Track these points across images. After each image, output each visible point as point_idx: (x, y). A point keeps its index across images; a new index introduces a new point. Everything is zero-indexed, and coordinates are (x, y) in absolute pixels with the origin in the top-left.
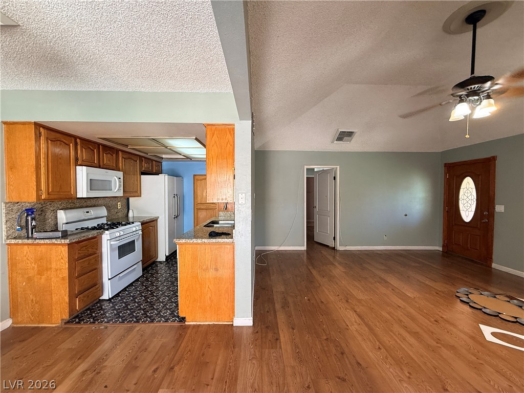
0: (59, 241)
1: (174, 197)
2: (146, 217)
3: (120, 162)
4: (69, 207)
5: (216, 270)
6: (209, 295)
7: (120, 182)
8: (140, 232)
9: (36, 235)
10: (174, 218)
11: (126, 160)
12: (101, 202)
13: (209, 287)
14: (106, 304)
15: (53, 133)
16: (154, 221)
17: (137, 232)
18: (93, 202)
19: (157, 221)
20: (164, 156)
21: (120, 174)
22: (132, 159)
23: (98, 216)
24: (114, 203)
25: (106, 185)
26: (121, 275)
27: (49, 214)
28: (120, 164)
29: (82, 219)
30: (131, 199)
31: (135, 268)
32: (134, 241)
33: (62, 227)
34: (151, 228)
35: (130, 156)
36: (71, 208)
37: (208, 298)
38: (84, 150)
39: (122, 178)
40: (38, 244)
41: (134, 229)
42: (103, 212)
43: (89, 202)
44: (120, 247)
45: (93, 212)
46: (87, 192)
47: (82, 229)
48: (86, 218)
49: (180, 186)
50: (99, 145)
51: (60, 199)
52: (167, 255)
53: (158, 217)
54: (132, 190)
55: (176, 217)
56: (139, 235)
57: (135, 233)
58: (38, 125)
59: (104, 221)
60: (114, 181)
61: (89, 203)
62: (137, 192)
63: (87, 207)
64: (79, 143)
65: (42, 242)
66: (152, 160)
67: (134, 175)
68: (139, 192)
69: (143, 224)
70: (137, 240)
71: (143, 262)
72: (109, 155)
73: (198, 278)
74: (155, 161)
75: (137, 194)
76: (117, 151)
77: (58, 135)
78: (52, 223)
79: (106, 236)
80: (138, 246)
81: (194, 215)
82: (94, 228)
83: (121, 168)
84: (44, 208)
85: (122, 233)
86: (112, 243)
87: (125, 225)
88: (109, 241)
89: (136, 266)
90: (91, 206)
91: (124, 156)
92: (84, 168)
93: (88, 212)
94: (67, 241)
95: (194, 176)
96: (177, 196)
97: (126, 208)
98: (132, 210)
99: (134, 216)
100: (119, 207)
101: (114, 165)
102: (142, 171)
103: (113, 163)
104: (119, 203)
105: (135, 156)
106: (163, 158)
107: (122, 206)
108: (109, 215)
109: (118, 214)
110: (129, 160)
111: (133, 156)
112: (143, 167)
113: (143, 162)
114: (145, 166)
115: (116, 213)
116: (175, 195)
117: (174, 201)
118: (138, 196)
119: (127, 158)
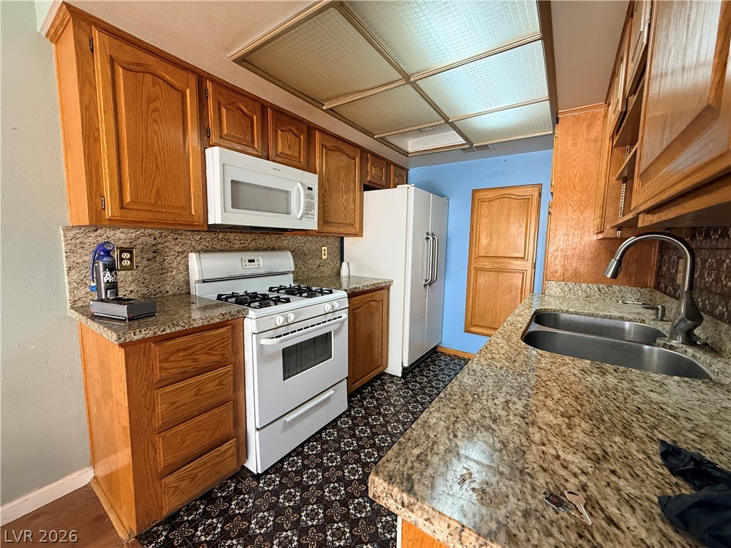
1: (428, 238)
3: (318, 154)
4: (218, 247)
7: (309, 197)
8: (345, 315)
10: (425, 285)
11: (329, 152)
12: (287, 240)
15: (128, 48)
16: (382, 289)
17: (337, 314)
19: (389, 289)
21: (312, 180)
22: (344, 152)
23: (275, 271)
24: (314, 247)
26: (289, 418)
28: (317, 161)
29: (237, 274)
30: (347, 241)
31: (329, 397)
32: (327, 337)
34: (373, 303)
35: (339, 144)
36: (219, 251)
38: (224, 111)
39: (316, 188)
41: (328, 308)
42: (285, 261)
43: (262, 242)
44: (287, 353)
45: (264, 262)
48: (247, 273)
49: (442, 215)
50: (264, 105)
52: (406, 365)
53: (391, 282)
54: (341, 219)
55: (430, 284)
56: (343, 322)
57: (330, 316)
58: (82, 19)
60: (296, 193)
62: (352, 225)
64: (210, 91)
66: (387, 162)
67: (349, 187)
68: (357, 226)
69: (352, 295)
70: (337, 332)
71: (350, 379)
72: (290, 136)
74: (394, 165)
75: (355, 231)
76: (312, 129)
79: (252, 321)
80: (340, 345)
81: (469, 282)
83: (318, 169)
84: (160, 246)
85: (292, 318)
86: (264, 342)
88: (255, 336)
89: (331, 392)
91: (327, 144)
93: (253, 261)
95: (475, 191)
96: (433, 238)
97: (339, 257)
98: (348, 263)
99: (351, 274)
100: (325, 255)
101: (302, 161)
102: (367, 183)
103: (300, 154)
104: (323, 248)
105: (352, 148)
106: (408, 153)
107: (329, 253)
108: (303, 269)
109: (322, 269)
110: (338, 153)
111: (348, 145)
112: (367, 174)
113: (369, 164)
114: (373, 172)
115: (319, 266)
116: (428, 234)
117: (425, 248)
118: (355, 235)
119: (334, 148)
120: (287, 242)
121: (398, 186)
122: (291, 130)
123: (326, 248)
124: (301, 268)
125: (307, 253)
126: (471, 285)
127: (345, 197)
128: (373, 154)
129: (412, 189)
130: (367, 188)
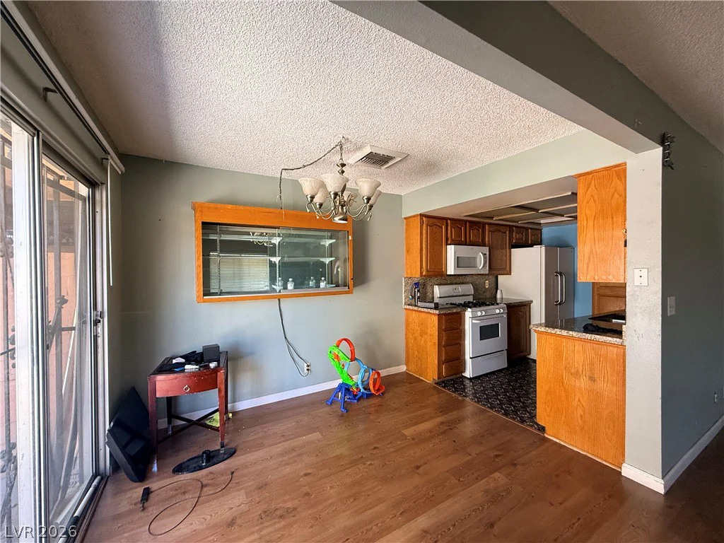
0: (432, 311)
1: (556, 275)
2: (514, 299)
3: (487, 236)
5: (592, 379)
6: (580, 411)
7: (485, 258)
8: (505, 316)
9: (419, 304)
10: (556, 305)
11: (492, 233)
12: (468, 279)
13: (579, 400)
14: (467, 382)
15: (431, 220)
17: (501, 315)
18: (461, 279)
19: (530, 306)
20: (542, 221)
21: (486, 250)
22: (500, 231)
23: (466, 294)
24: (481, 281)
25: (471, 262)
27: (429, 289)
28: (487, 239)
29: (451, 295)
30: (500, 277)
32: (497, 325)
33: (436, 300)
34: (521, 313)
35: (497, 228)
36: (443, 284)
37: (579, 415)
38: (453, 229)
40: (420, 312)
41: (498, 311)
42: (470, 290)
44: (482, 328)
45: (461, 289)
46: (455, 269)
47: (451, 304)
48: (455, 294)
50: (466, 221)
51: (436, 276)
53: (532, 301)
54: (499, 266)
56: (505, 319)
57: (498, 316)
58: (422, 215)
59: (471, 299)
60: (480, 257)
61: (458, 280)
62: (505, 269)
63: (456, 284)
64: (449, 223)
65: (422, 310)
66: (527, 229)
67: (503, 248)
69: (509, 307)
70: (502, 324)
71: (509, 352)
72: (475, 231)
73: (563, 383)
74: (531, 229)
75: (506, 272)
76: (484, 224)
77: (435, 220)
78: (430, 296)
79: (468, 313)
80: (503, 331)
82: (460, 305)
83: (487, 243)
84: (425, 283)
85: (484, 313)
86: (474, 321)
87: (489, 305)
88: (471, 320)
89: (499, 353)
90: (459, 284)
91: (491, 229)
92: (453, 246)
93: (457, 289)
94: (437, 312)
96: (561, 275)
97: (495, 287)
98: (501, 291)
99: (504, 296)
100: (487, 285)
102: (513, 244)
103: (480, 239)
109: (486, 294)
110: (497, 232)
111: (502, 227)
112: (514, 238)
113: (514, 233)
114: (517, 237)
115: (484, 292)
119: (495, 230)
121: (534, 246)
123: (488, 282)
124: (477, 293)
125: (478, 284)
130: (514, 247)
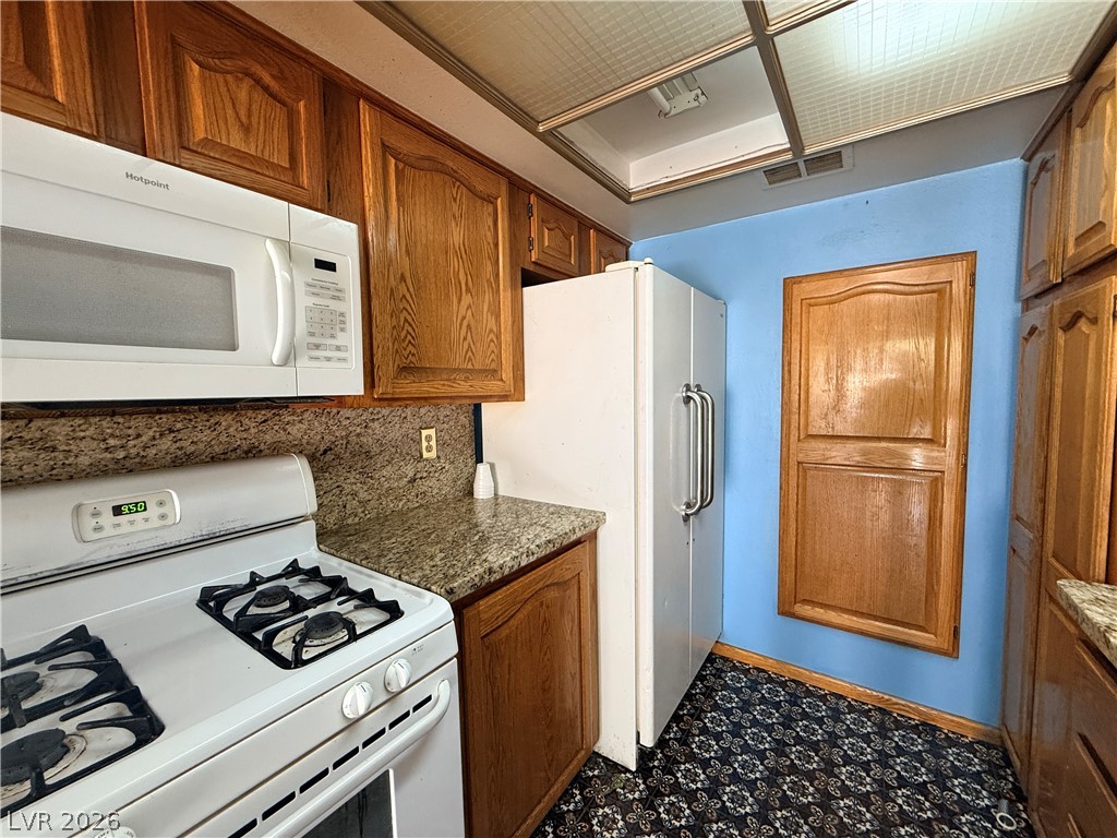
1: (688, 399)
10: (686, 518)
16: (579, 545)
19: (593, 543)
29: (50, 568)
39: (349, 266)
52: (648, 741)
53: (600, 518)
55: (698, 512)
57: (373, 722)
74: (598, 231)
75: (506, 387)
93: (135, 506)
95: (789, 283)
96: (702, 398)
97: (470, 451)
98: (492, 467)
99: (501, 493)
100: (429, 449)
101: (305, 182)
102: (532, 268)
103: (293, 158)
104: (425, 433)
105: (482, 171)
106: (630, 194)
107: (441, 444)
108: (363, 495)
109: (422, 486)
110: (438, 178)
111: (470, 163)
112: (531, 243)
113: (534, 221)
114: (544, 241)
115: (413, 480)
116: (688, 387)
117: (683, 423)
118: (504, 398)
119: (426, 164)
120: (304, 427)
121: (608, 268)
122: (247, 74)
123: (432, 432)
124: (355, 494)
125: (375, 450)
126: (792, 504)
127: (467, 299)
128: (545, 198)
129: (647, 272)
130: (530, 278)
